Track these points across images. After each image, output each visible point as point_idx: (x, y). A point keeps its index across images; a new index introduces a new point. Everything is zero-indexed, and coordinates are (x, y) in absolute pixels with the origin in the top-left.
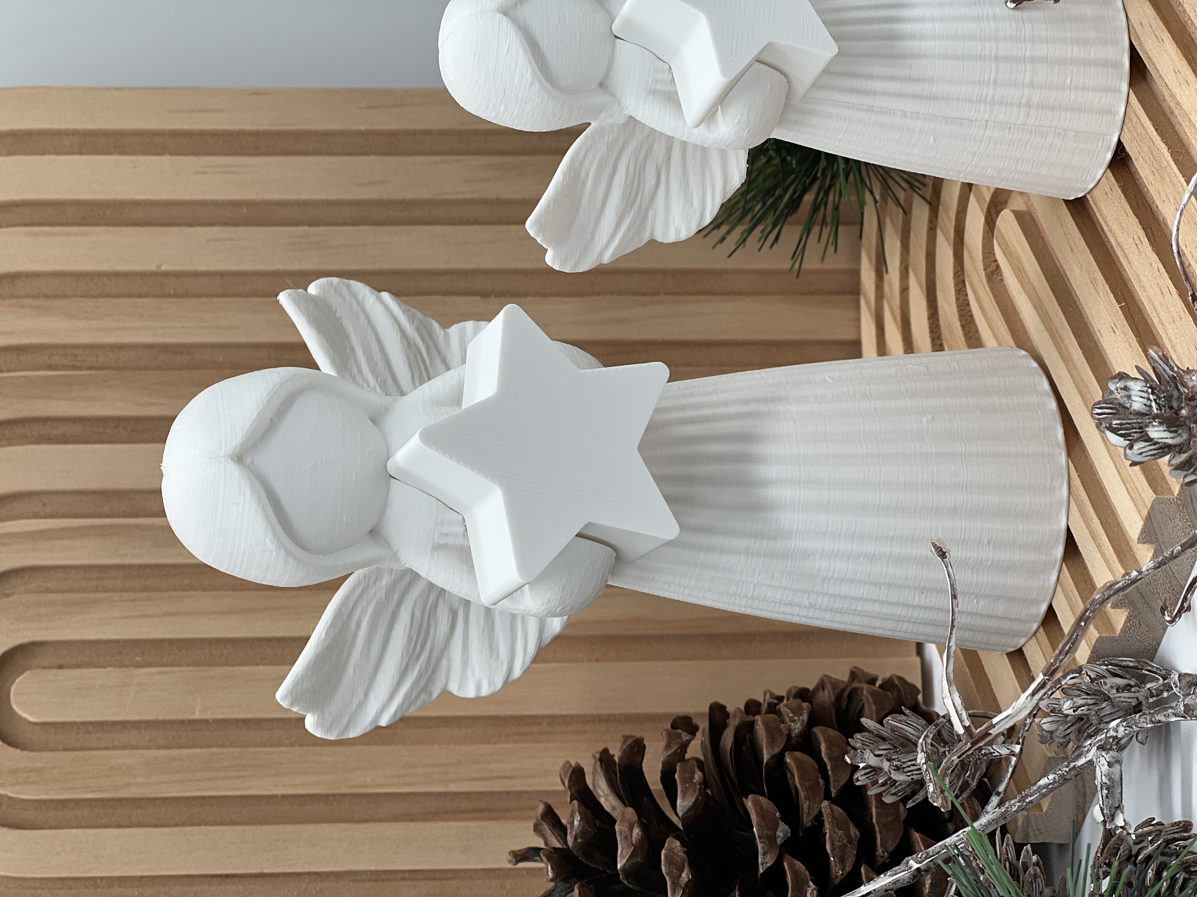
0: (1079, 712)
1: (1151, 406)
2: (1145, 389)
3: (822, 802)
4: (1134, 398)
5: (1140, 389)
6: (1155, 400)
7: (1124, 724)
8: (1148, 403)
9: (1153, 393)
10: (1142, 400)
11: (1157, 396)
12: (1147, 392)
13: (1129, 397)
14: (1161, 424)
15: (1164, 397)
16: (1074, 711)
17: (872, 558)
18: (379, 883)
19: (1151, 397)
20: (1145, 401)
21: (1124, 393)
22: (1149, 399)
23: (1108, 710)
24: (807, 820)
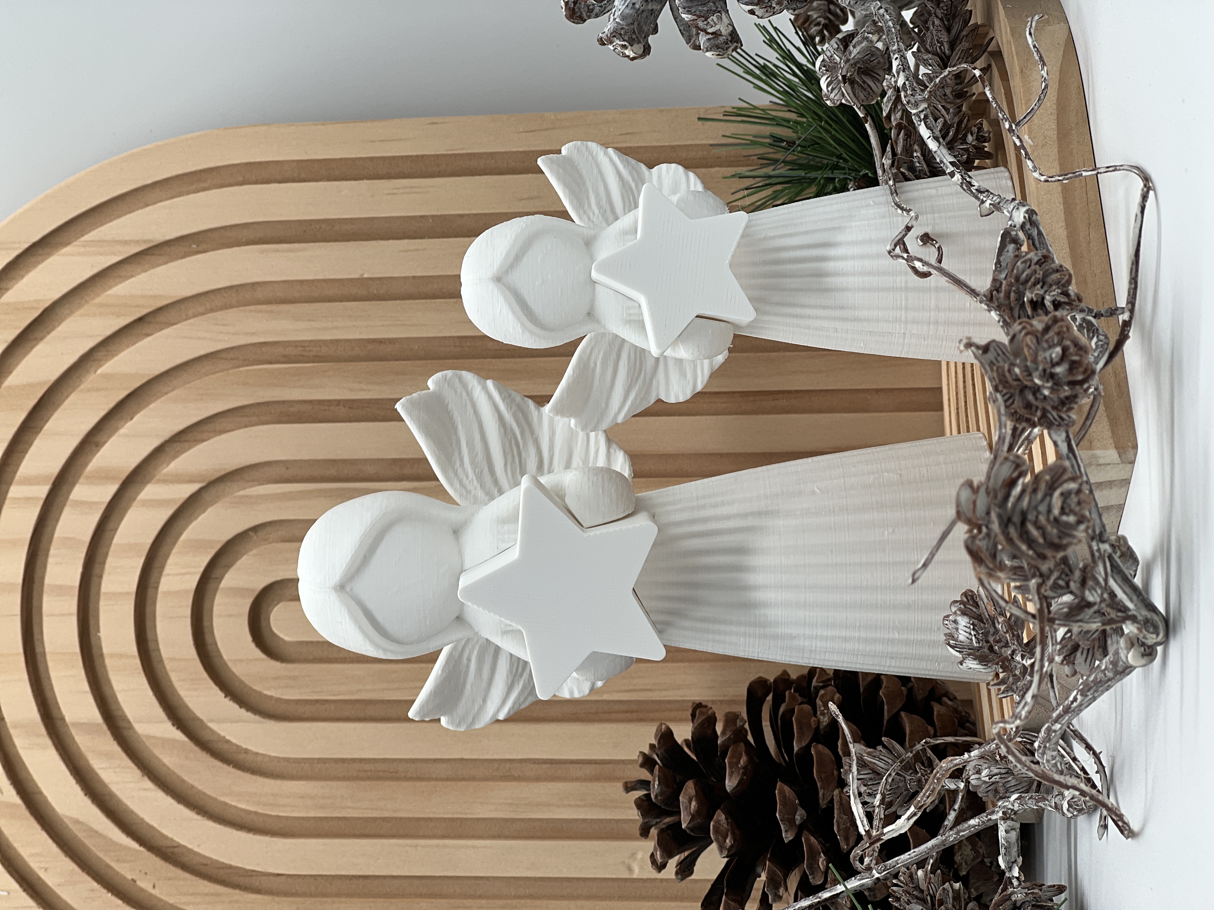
0: (993, 780)
1: (971, 639)
2: (968, 625)
3: (834, 790)
4: (960, 631)
5: (964, 624)
6: (975, 635)
7: (1019, 801)
8: (970, 637)
9: (974, 629)
10: (965, 634)
11: (977, 632)
12: (969, 628)
13: (957, 629)
14: (975, 659)
15: (982, 633)
16: (989, 779)
17: (845, 639)
18: (554, 765)
19: (973, 633)
20: (967, 635)
21: (954, 625)
22: (970, 634)
23: (1013, 783)
24: (823, 804)
